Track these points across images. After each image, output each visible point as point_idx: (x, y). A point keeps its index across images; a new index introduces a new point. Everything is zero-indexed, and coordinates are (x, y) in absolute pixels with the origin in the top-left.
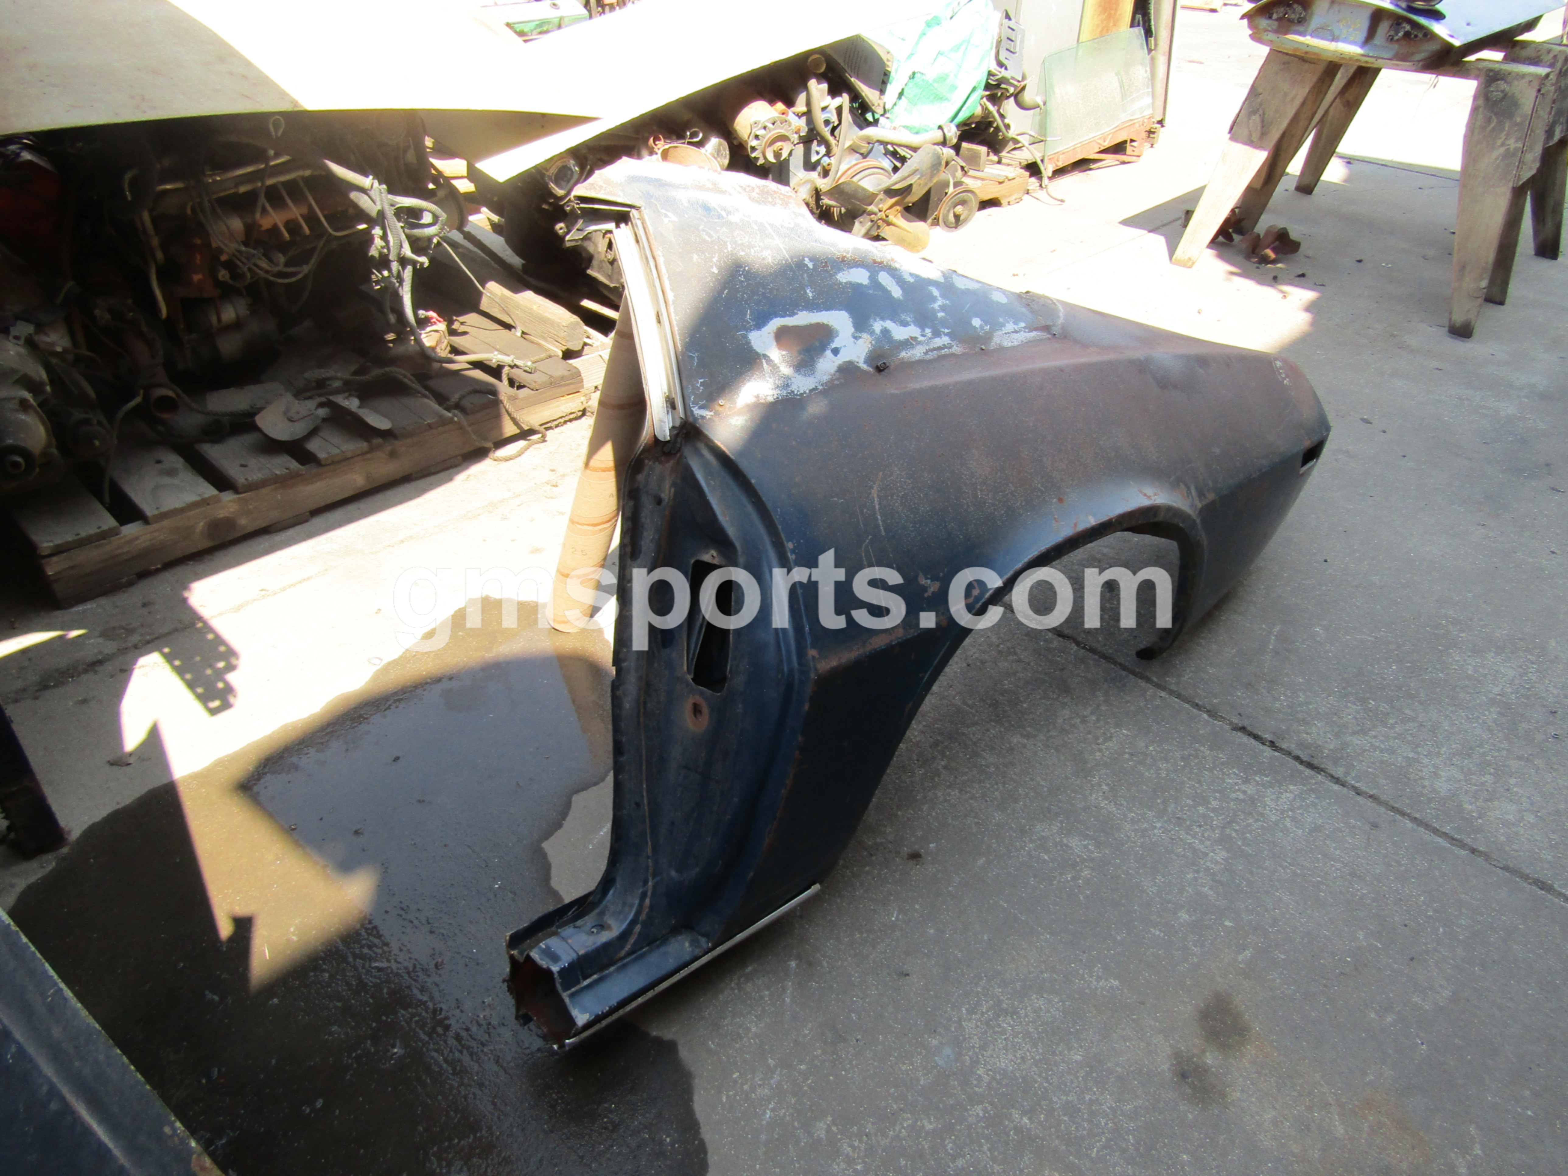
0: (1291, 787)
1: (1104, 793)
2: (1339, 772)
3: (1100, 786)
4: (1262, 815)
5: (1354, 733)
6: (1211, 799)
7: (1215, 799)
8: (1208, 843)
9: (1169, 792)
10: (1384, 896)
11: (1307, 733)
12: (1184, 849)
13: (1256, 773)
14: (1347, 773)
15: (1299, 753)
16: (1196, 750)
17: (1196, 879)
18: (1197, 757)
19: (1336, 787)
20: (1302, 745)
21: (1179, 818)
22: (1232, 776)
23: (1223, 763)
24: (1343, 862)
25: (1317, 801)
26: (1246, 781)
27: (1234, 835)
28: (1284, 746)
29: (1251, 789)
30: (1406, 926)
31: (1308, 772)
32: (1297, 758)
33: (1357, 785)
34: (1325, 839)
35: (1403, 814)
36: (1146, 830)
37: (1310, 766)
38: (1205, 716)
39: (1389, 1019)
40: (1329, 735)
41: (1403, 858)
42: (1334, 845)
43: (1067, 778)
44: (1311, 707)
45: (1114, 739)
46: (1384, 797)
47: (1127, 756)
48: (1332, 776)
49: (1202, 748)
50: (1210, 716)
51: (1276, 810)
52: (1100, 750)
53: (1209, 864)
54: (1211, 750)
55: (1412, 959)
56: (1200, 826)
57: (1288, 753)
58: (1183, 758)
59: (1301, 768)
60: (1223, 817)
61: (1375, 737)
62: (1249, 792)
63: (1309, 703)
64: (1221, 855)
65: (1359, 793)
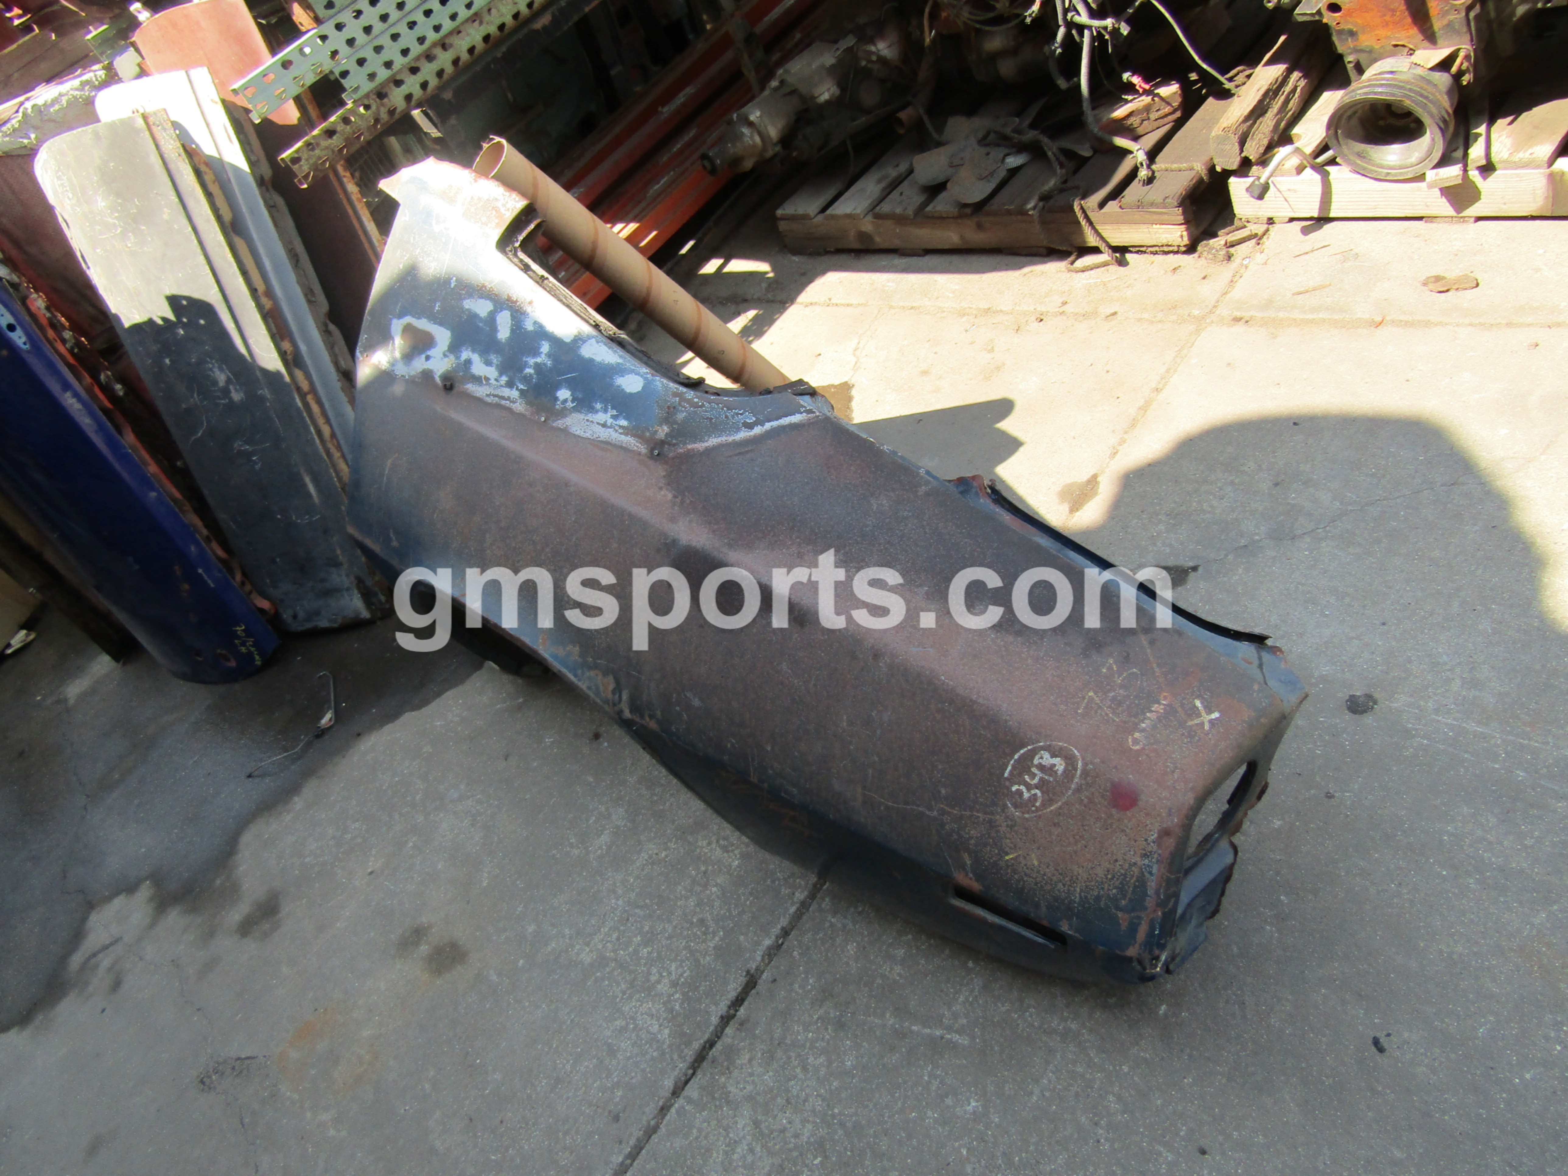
0: (667, 1031)
1: (657, 854)
2: (692, 1091)
3: (665, 850)
4: (630, 997)
5: (756, 1124)
6: (650, 949)
7: (649, 953)
8: (600, 947)
9: (658, 910)
10: (533, 1108)
11: (750, 1060)
12: (594, 926)
13: (685, 994)
14: (690, 1101)
15: (719, 1046)
16: (714, 933)
17: (564, 937)
18: (705, 933)
19: (669, 1083)
20: (731, 1053)
21: (628, 920)
22: (680, 970)
23: (697, 961)
24: (571, 1072)
25: (648, 1057)
26: (674, 984)
27: (608, 970)
28: (728, 1031)
29: (663, 987)
30: (501, 1122)
31: (690, 1053)
32: (711, 1044)
33: (673, 1110)
34: (598, 1059)
35: (633, 1156)
36: (614, 892)
37: (700, 1059)
38: (768, 942)
39: (427, 1086)
40: (749, 1088)
41: (572, 1138)
42: (591, 1066)
43: (673, 822)
44: (798, 1070)
45: (725, 855)
46: (655, 1138)
47: (703, 869)
48: (686, 1082)
49: (717, 939)
50: (770, 948)
51: (636, 1013)
52: (709, 844)
53: (578, 947)
54: (714, 948)
55: (471, 1120)
56: (618, 939)
57: (718, 1034)
58: (702, 921)
59: (696, 1045)
60: (629, 960)
61: (751, 1151)
62: (659, 986)
63: (805, 1069)
64: (587, 957)
65: (664, 1110)
